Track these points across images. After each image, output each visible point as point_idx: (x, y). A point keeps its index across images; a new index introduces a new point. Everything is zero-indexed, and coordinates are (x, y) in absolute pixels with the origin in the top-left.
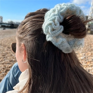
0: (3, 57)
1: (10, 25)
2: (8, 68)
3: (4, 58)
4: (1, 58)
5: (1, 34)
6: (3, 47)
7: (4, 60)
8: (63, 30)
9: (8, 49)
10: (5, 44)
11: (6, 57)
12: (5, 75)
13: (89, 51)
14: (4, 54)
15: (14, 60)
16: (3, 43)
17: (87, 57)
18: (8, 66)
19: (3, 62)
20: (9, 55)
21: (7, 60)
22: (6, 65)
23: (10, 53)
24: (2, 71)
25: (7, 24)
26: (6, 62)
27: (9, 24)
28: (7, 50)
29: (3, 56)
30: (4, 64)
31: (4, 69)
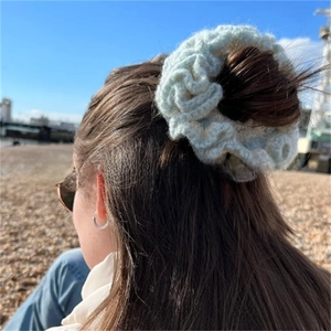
0: (13, 238)
1: (37, 131)
2: (28, 276)
3: (17, 241)
4: (3, 242)
5: (3, 162)
6: (10, 203)
7: (16, 250)
8: (221, 96)
9: (30, 211)
10: (18, 194)
11: (25, 240)
12: (21, 301)
13: (317, 227)
14: (15, 228)
15: (51, 248)
16: (11, 191)
17: (308, 247)
18: (31, 269)
19: (13, 256)
20: (33, 233)
21: (26, 251)
22: (22, 266)
23: (37, 226)
24: (7, 288)
25: (25, 126)
26: (22, 257)
27: (32, 127)
28: (27, 216)
29: (11, 234)
30: (16, 264)
31: (14, 279)
